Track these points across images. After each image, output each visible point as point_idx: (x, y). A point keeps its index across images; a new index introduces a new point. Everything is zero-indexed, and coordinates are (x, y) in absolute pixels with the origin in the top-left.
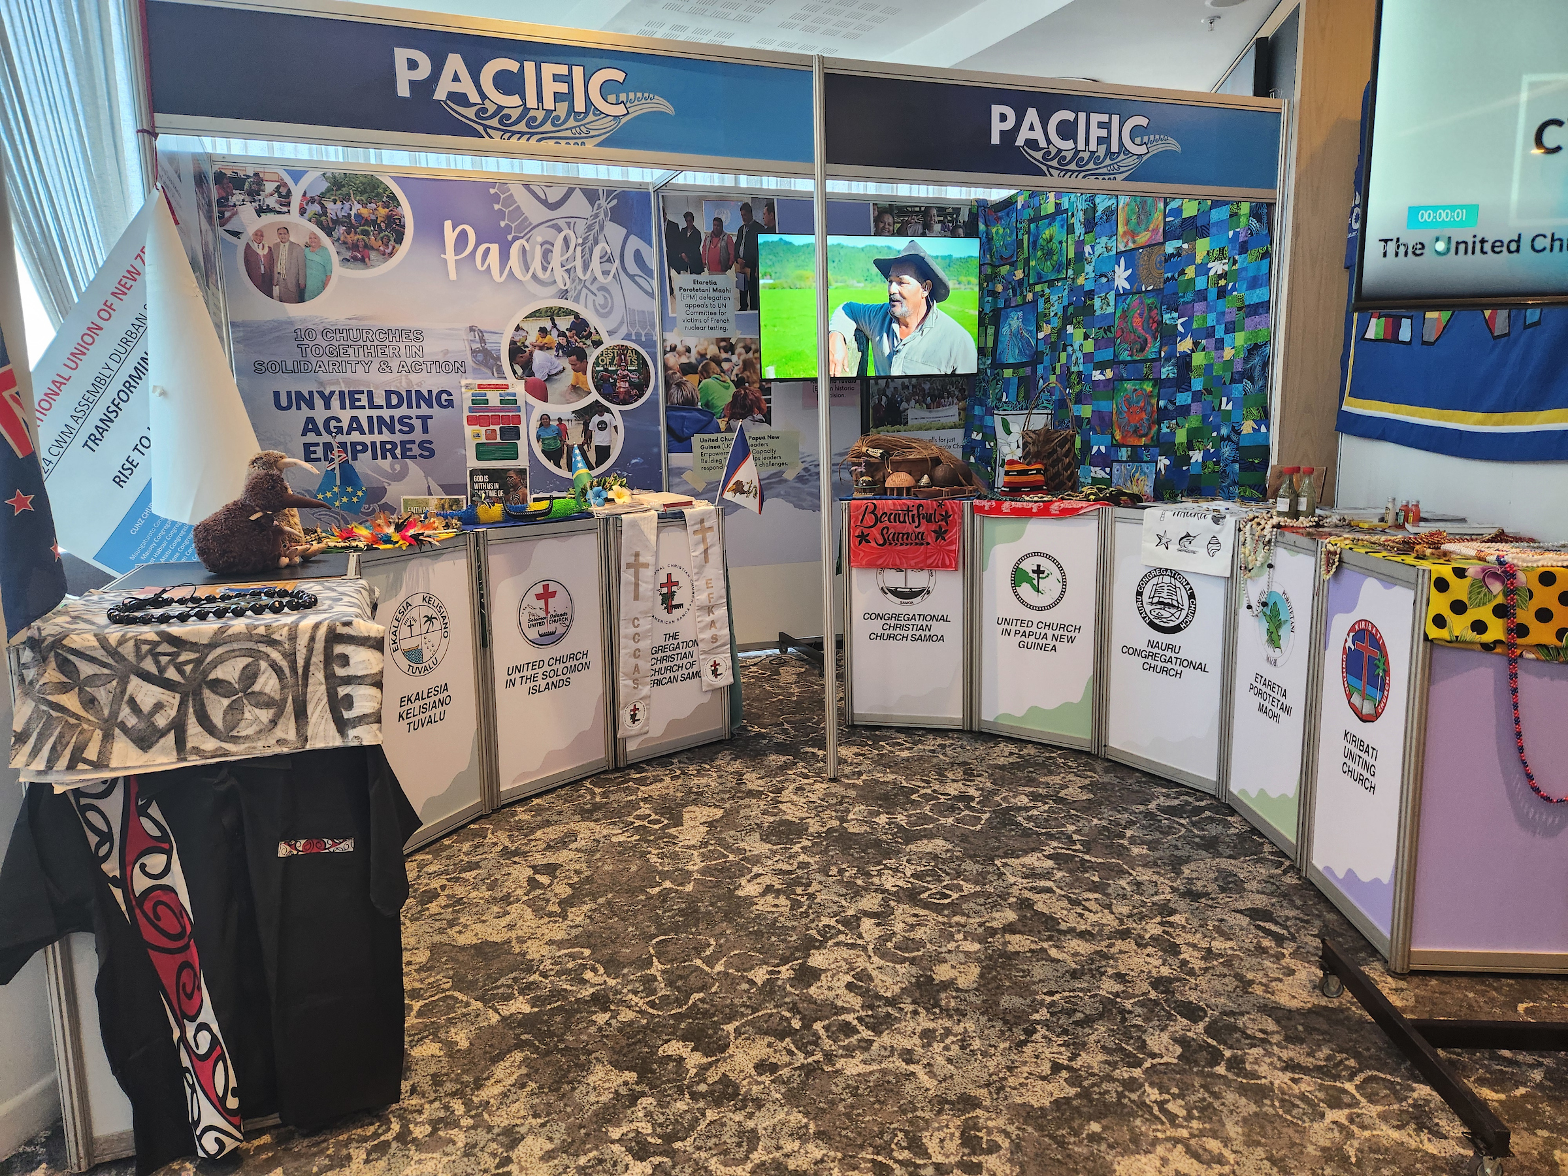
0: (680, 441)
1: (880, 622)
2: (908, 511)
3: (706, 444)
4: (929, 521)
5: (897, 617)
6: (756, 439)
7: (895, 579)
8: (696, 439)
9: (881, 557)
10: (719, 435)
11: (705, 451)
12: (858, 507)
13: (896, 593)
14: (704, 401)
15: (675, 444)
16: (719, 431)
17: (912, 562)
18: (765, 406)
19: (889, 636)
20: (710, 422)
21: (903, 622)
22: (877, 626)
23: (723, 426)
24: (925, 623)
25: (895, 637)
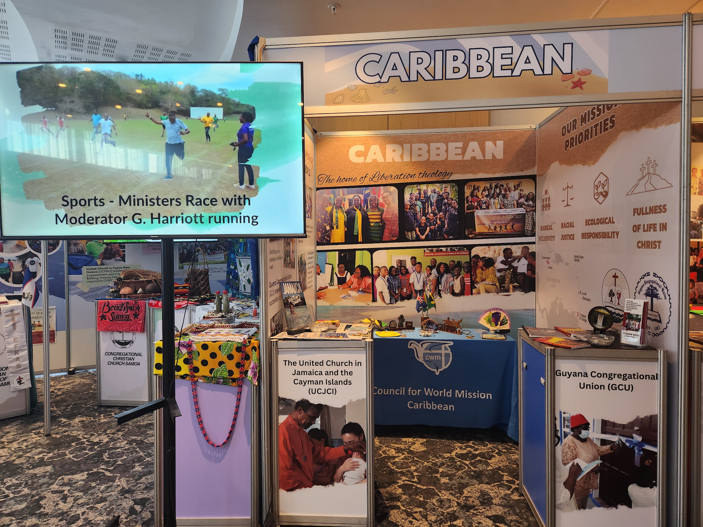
0: (75, 269)
1: (112, 356)
2: (123, 305)
3: (90, 271)
4: (131, 310)
5: (120, 354)
6: (117, 268)
7: (118, 336)
8: (84, 269)
9: (110, 326)
10: (97, 267)
11: (89, 274)
12: (101, 303)
13: (119, 343)
14: (89, 251)
15: (72, 270)
16: (97, 265)
17: (124, 329)
18: (122, 253)
19: (116, 363)
20: (92, 261)
21: (122, 356)
22: (111, 358)
23: (99, 262)
24: (131, 357)
25: (119, 363)
